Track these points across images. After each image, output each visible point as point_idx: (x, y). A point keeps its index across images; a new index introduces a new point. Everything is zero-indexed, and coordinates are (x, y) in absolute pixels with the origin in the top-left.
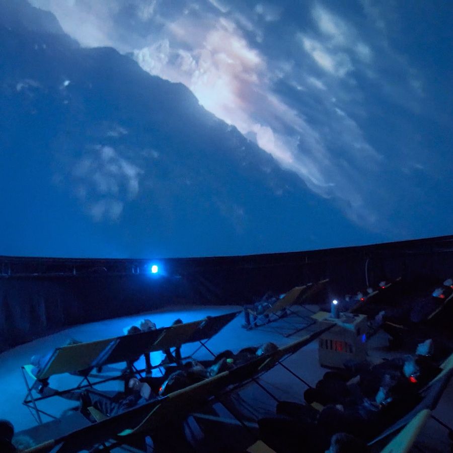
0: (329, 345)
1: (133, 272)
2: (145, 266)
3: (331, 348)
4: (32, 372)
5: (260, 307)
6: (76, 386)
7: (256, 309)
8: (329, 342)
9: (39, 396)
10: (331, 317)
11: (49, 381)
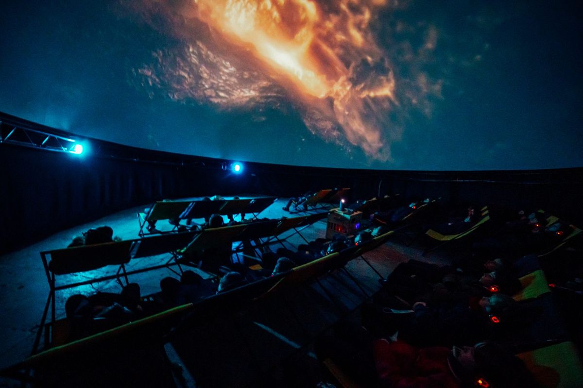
0: (333, 226)
1: (222, 167)
2: (231, 165)
3: (335, 229)
4: (143, 217)
5: (300, 200)
6: (171, 230)
7: (297, 200)
8: (333, 225)
9: (149, 232)
10: (339, 210)
11: (156, 225)
